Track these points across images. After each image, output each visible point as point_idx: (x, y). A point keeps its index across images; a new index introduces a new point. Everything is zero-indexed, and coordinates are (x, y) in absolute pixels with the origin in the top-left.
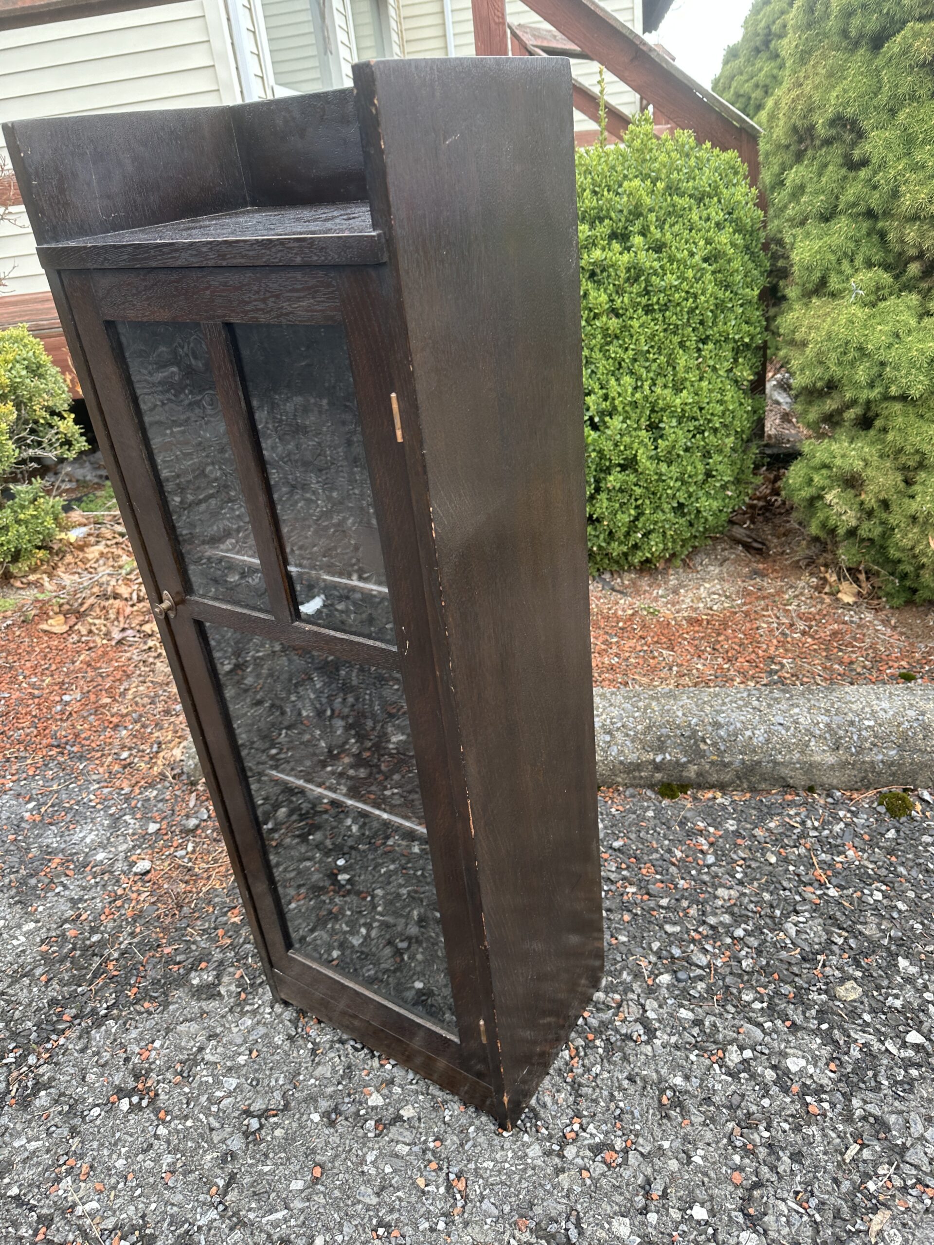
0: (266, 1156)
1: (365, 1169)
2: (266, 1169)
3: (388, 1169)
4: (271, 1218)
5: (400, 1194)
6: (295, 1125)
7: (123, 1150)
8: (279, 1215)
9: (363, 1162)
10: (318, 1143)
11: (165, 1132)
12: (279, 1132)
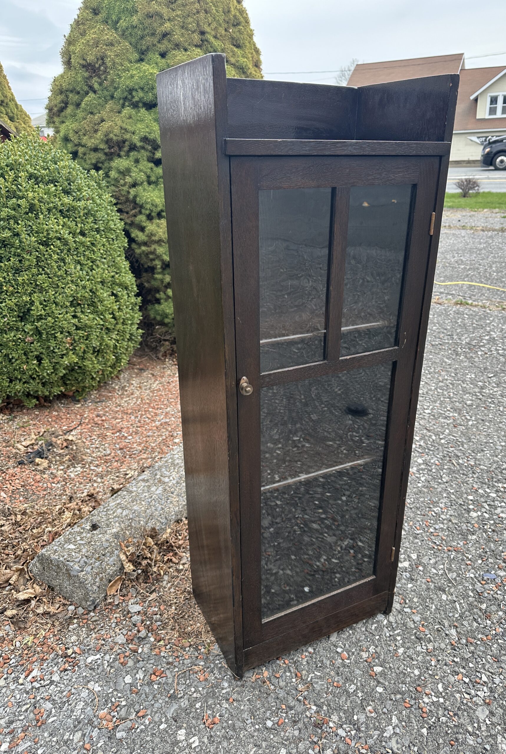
0: (427, 606)
1: (440, 573)
2: (434, 607)
3: (442, 566)
4: (459, 609)
5: (453, 566)
6: (413, 593)
7: (409, 670)
8: (458, 606)
9: (437, 575)
10: (424, 586)
11: (403, 649)
12: (415, 600)
